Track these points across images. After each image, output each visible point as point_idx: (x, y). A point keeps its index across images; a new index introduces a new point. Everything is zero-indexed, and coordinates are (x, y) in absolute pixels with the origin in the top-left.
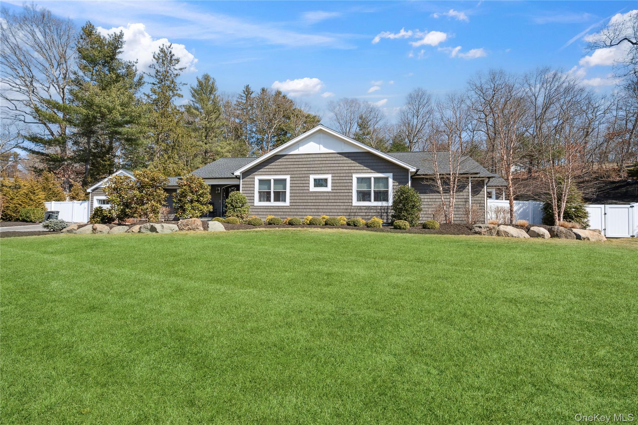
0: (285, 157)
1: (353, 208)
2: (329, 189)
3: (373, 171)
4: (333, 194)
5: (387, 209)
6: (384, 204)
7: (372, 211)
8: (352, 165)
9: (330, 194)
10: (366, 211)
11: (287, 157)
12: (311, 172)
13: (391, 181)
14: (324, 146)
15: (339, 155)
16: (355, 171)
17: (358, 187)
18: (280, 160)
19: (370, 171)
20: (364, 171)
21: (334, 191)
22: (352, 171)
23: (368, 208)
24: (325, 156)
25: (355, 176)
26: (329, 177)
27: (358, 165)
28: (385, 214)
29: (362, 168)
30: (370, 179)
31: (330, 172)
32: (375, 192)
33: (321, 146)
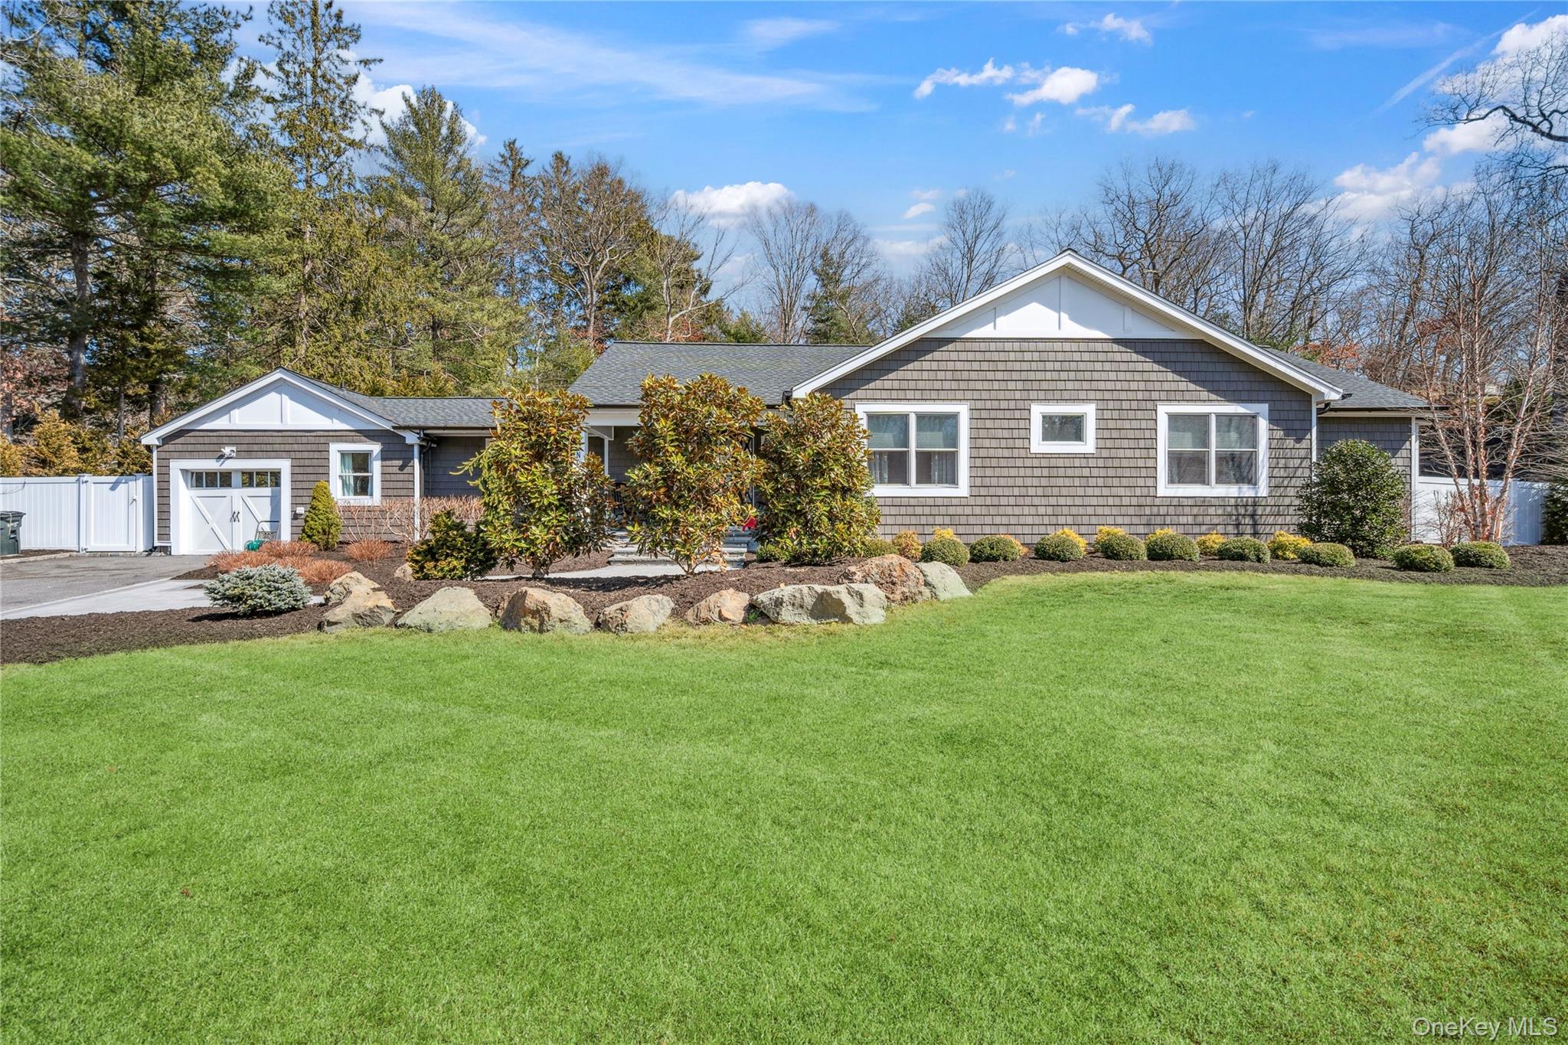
0: (951, 347)
1: (1157, 502)
2: (1088, 445)
3: (1213, 397)
4: (1101, 463)
5: (1255, 505)
6: (1247, 491)
7: (1212, 511)
8: (1153, 376)
9: (1092, 463)
10: (1195, 510)
11: (959, 346)
12: (1033, 395)
13: (1263, 424)
14: (1074, 318)
15: (1116, 347)
16: (1163, 395)
17: (1171, 441)
18: (937, 355)
19: (1205, 395)
20: (1187, 396)
21: (1105, 453)
22: (1155, 395)
23: (1203, 503)
24: (1074, 346)
25: (1164, 411)
26: (1089, 411)
27: (1171, 376)
28: (1248, 520)
29: (1183, 386)
30: (1205, 417)
31: (1092, 395)
32: (1221, 459)
33: (1064, 316)
